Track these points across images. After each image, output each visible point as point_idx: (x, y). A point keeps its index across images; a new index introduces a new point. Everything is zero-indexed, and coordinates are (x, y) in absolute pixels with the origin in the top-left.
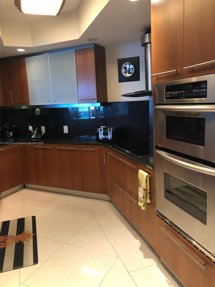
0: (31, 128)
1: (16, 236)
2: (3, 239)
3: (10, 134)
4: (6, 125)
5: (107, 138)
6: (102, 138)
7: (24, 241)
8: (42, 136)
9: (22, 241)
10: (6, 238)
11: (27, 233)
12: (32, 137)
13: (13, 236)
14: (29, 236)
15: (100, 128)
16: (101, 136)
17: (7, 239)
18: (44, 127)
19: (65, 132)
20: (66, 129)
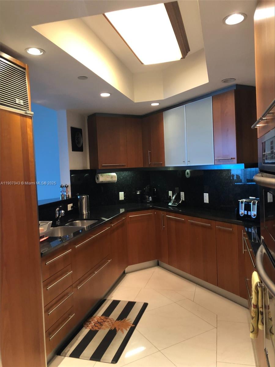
0: (170, 193)
1: (116, 321)
2: (103, 319)
3: (149, 198)
4: (146, 189)
5: (250, 214)
6: (242, 213)
7: (119, 329)
8: (180, 204)
9: (117, 329)
10: (105, 320)
11: (127, 321)
12: (169, 204)
13: (112, 320)
14: (128, 325)
15: (241, 200)
16: (242, 212)
17: (105, 322)
18: (184, 193)
19: (205, 202)
20: (206, 198)
